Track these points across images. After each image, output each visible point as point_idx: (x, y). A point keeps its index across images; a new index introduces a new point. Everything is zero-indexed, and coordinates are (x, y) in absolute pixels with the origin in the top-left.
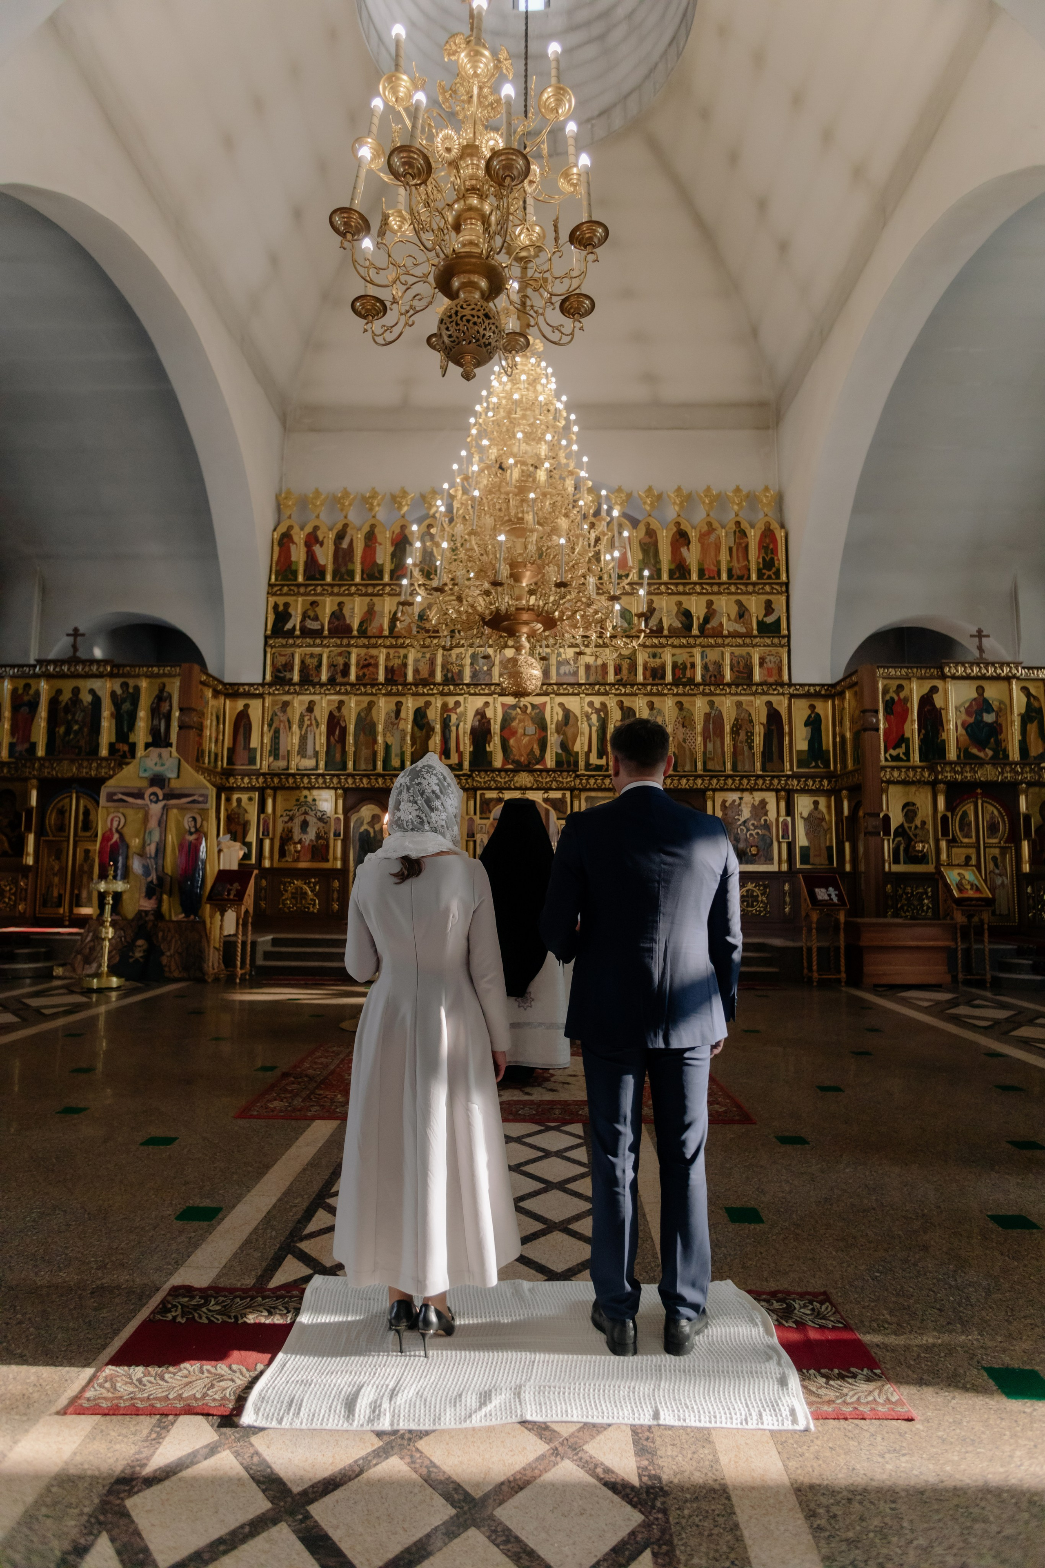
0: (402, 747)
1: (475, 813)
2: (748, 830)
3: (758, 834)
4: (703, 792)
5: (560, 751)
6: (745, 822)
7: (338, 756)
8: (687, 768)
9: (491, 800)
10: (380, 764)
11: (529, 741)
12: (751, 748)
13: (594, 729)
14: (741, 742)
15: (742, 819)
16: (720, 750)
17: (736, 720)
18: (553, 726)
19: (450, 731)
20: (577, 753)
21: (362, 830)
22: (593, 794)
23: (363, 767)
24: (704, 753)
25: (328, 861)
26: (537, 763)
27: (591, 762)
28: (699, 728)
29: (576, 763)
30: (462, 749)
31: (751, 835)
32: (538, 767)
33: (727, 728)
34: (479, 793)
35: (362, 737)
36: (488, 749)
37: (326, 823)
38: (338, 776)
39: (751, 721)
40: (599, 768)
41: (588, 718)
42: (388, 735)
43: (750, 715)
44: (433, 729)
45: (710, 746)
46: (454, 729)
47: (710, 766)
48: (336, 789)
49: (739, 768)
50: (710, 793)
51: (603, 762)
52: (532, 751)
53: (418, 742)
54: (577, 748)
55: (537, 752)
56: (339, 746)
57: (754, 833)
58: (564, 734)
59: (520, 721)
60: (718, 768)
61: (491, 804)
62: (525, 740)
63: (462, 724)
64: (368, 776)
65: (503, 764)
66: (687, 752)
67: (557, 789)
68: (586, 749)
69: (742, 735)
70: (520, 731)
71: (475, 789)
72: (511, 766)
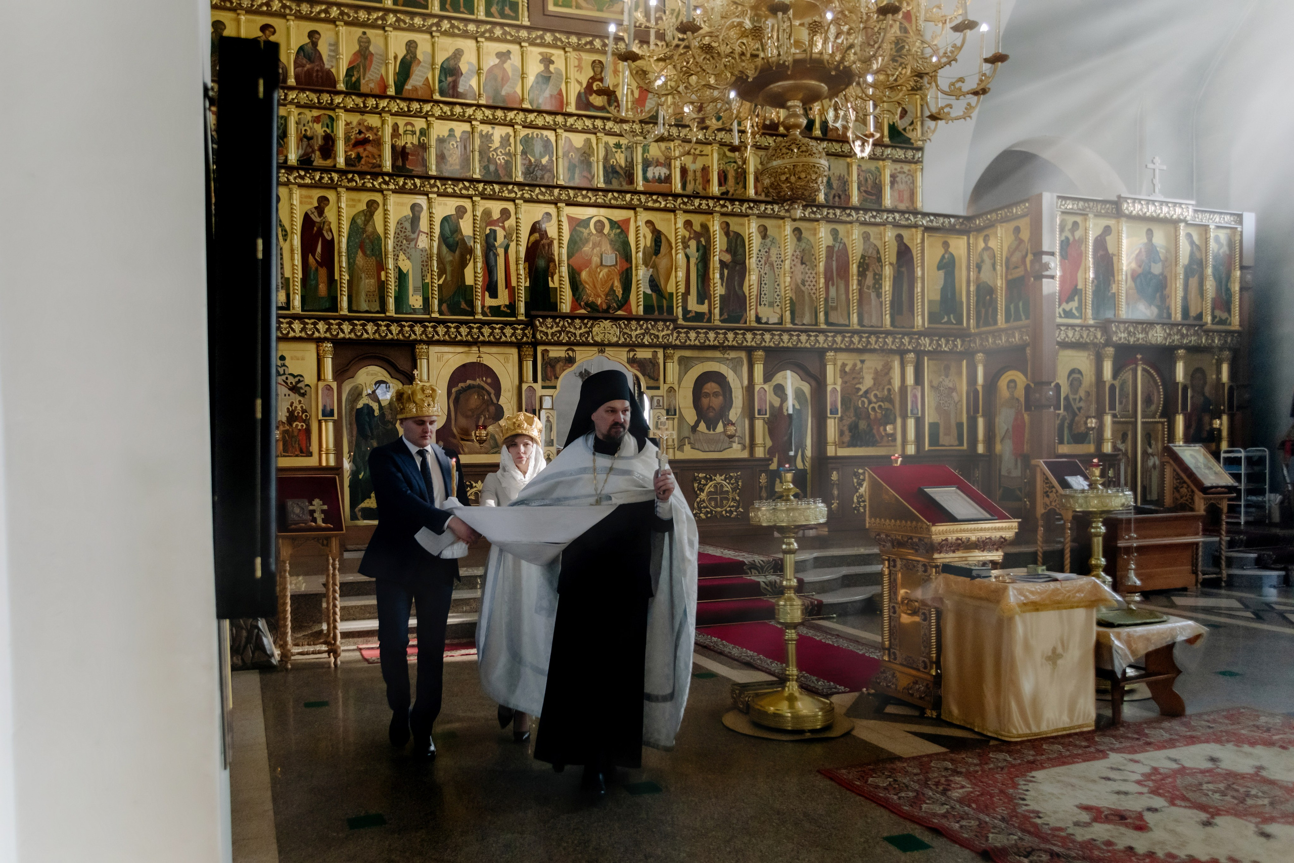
0: (423, 277)
1: (535, 380)
2: (870, 402)
3: (880, 407)
4: (822, 352)
5: (649, 291)
6: (866, 392)
7: (323, 289)
8: (807, 319)
9: (558, 360)
10: (391, 302)
11: (608, 275)
12: (879, 295)
13: (693, 261)
14: (868, 288)
15: (863, 388)
16: (843, 297)
17: (863, 257)
18: (640, 255)
19: (496, 255)
20: (671, 294)
21: (360, 405)
22: (688, 353)
23: (364, 306)
24: (826, 300)
25: (310, 454)
26: (619, 308)
27: (689, 308)
28: (821, 267)
29: (670, 309)
30: (514, 283)
31: (873, 408)
32: (619, 312)
33: (854, 269)
34: (540, 349)
35: (360, 259)
36: (551, 285)
37: (303, 395)
38: (325, 319)
39: (879, 260)
40: (699, 316)
41: (686, 246)
42: (402, 256)
43: (878, 252)
44: (471, 251)
45: (833, 291)
46: (501, 251)
47: (833, 318)
48: (319, 341)
49: (866, 322)
50: (830, 354)
51: (704, 308)
52: (612, 290)
53: (449, 269)
54: (671, 288)
55: (619, 291)
56: (323, 272)
57: (876, 406)
58: (655, 266)
59: (595, 245)
60: (842, 321)
61: (558, 367)
62: (603, 273)
63: (513, 245)
64: (374, 320)
65: (573, 308)
66: (807, 298)
67: (650, 346)
68: (682, 289)
69: (869, 280)
70: (596, 260)
71: (535, 344)
72: (583, 311)
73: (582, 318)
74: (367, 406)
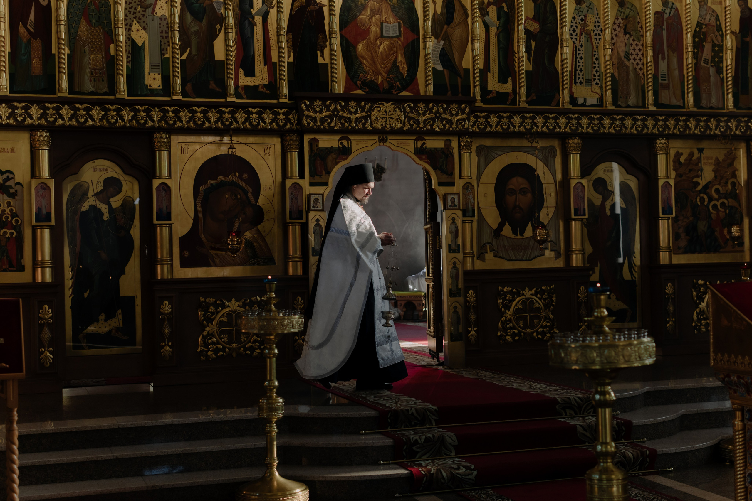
0: (163, 51)
1: (302, 176)
2: (711, 199)
3: (723, 204)
4: (652, 139)
5: (440, 68)
6: (706, 187)
7: (36, 64)
8: (632, 101)
9: (329, 150)
10: (122, 82)
11: (390, 48)
12: (719, 71)
13: (493, 31)
14: (706, 61)
15: (702, 182)
16: (676, 73)
17: (699, 25)
18: (429, 23)
19: (253, 24)
20: (467, 71)
21: (85, 207)
22: (488, 142)
23: (89, 87)
24: (655, 77)
25: (21, 268)
26: (404, 89)
27: (490, 88)
28: (649, 37)
29: (466, 87)
30: (275, 58)
31: (715, 207)
32: (404, 93)
33: (688, 39)
34: (307, 138)
35: (83, 29)
36: (320, 60)
37: (12, 196)
38: (40, 103)
39: (719, 28)
40: (501, 97)
41: (484, 13)
42: (136, 26)
43: (717, 19)
44: (221, 19)
45: (663, 66)
46: (258, 20)
47: (664, 98)
48: (32, 129)
49: (704, 103)
50: (661, 142)
51: (507, 88)
52: (395, 66)
53: (194, 41)
54: (467, 63)
55: (404, 68)
56: (37, 44)
57: (718, 204)
58: (447, 38)
59: (374, 12)
60: (674, 102)
61: (330, 158)
62: (384, 46)
63: (273, 12)
64: (101, 104)
65: (347, 88)
66: (632, 75)
67: (442, 133)
68: (480, 65)
69: (707, 53)
70: (374, 30)
71: (301, 132)
72: (359, 92)
73: (358, 99)
74: (93, 208)
